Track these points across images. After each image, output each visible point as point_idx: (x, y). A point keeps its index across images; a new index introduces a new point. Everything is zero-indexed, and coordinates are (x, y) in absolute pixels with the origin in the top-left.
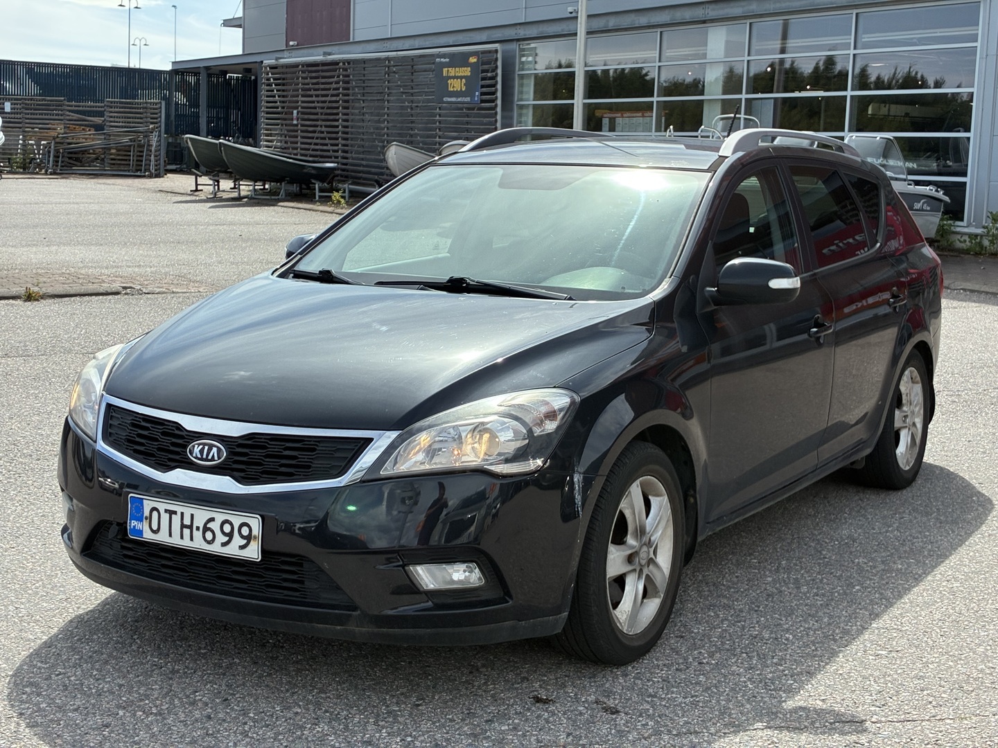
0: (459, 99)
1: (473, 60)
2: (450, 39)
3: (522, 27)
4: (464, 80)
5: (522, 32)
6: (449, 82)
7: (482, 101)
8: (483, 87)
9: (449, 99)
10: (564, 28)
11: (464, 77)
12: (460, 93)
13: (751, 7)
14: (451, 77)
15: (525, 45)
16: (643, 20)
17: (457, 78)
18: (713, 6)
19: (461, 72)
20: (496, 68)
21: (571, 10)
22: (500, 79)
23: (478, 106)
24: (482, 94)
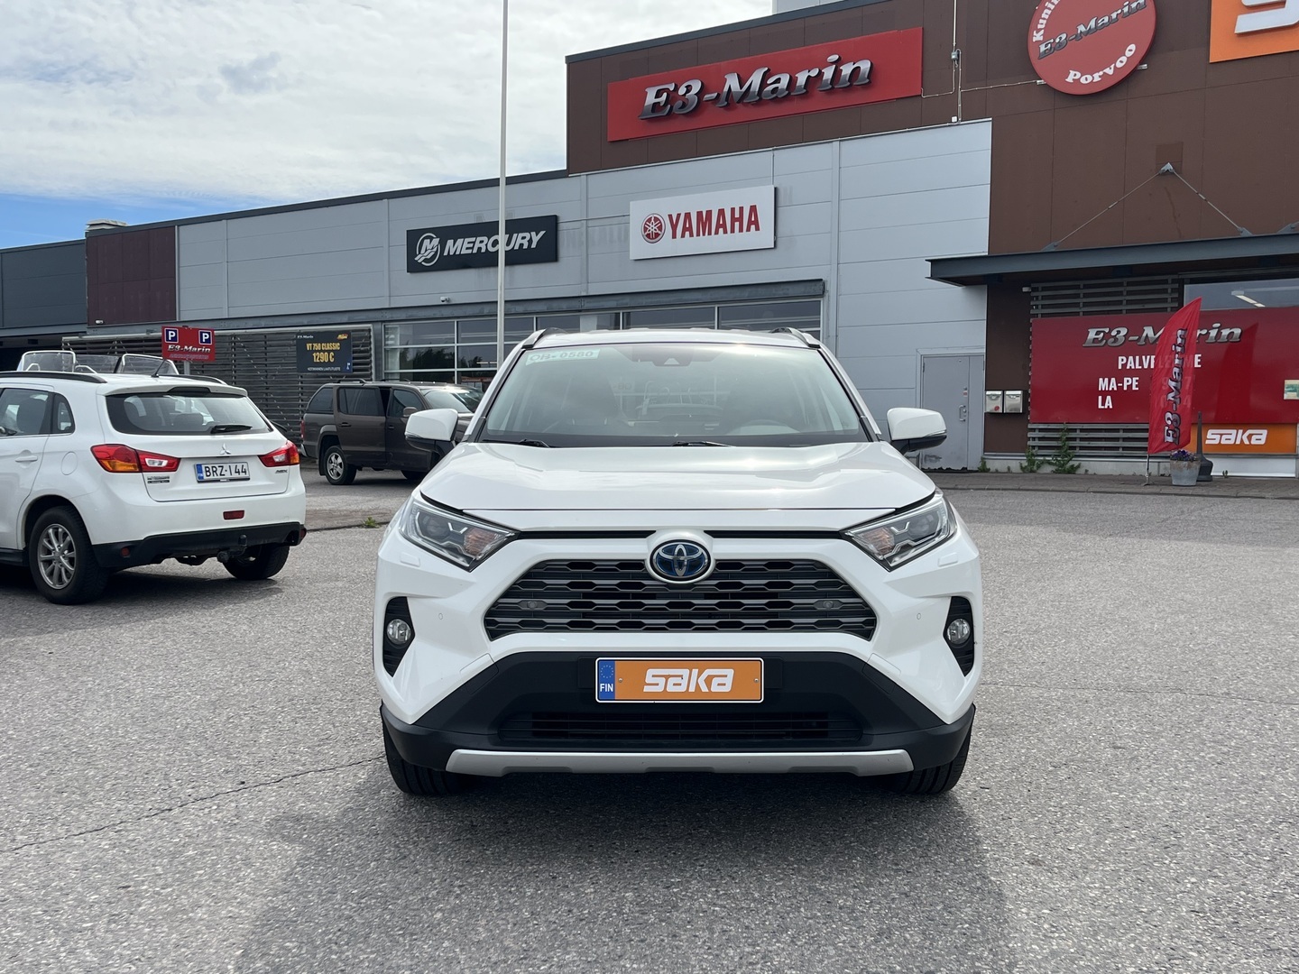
0: (327, 369)
1: (340, 337)
2: (305, 320)
3: (388, 311)
4: (332, 354)
5: (388, 316)
6: (314, 355)
7: (354, 370)
8: (354, 358)
9: (314, 369)
10: (437, 313)
11: (332, 351)
12: (329, 364)
13: (625, 301)
14: (316, 351)
15: (390, 325)
16: (520, 308)
17: (324, 351)
18: (589, 300)
19: (329, 346)
20: (370, 343)
21: (443, 298)
22: (373, 352)
23: (348, 374)
24: (354, 364)
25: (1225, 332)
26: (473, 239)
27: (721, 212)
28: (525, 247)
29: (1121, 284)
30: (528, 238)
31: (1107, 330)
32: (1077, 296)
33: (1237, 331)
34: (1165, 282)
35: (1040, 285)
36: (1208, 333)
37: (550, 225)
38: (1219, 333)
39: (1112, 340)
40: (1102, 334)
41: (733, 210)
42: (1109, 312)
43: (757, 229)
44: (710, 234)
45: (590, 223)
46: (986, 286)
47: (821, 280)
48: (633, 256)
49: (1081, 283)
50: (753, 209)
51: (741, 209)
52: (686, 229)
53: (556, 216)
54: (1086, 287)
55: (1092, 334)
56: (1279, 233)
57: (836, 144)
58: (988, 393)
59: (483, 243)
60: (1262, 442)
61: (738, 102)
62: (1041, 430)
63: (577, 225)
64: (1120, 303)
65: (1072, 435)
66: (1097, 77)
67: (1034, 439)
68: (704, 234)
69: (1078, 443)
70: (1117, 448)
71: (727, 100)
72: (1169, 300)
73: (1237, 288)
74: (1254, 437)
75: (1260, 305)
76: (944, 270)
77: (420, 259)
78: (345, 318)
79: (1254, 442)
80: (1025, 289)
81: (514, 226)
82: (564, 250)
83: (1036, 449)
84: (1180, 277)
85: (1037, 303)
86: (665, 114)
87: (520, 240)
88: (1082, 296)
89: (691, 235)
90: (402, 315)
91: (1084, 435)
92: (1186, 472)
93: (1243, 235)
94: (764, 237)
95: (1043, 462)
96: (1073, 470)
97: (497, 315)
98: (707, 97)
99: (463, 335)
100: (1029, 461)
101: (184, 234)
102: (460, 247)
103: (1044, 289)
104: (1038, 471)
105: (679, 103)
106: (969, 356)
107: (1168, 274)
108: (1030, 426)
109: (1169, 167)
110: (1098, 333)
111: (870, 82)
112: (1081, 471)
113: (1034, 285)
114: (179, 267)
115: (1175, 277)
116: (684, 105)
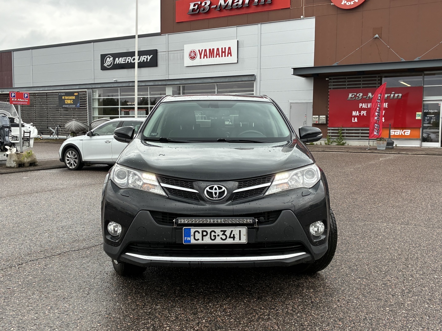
0: (70, 106)
1: (75, 94)
5: (94, 86)
6: (65, 101)
7: (80, 107)
9: (65, 106)
10: (112, 85)
11: (72, 99)
12: (71, 104)
13: (182, 82)
14: (66, 99)
15: (94, 90)
16: (143, 84)
17: (69, 99)
18: (169, 81)
19: (71, 98)
20: (86, 96)
21: (114, 80)
22: (87, 100)
23: (78, 108)
24: (80, 104)
25: (396, 95)
26: (125, 58)
27: (218, 49)
28: (145, 61)
29: (360, 78)
30: (146, 58)
31: (355, 94)
32: (345, 82)
33: (400, 95)
34: (376, 77)
35: (332, 78)
36: (390, 95)
37: (154, 53)
38: (394, 96)
39: (357, 97)
40: (354, 95)
41: (222, 48)
42: (356, 87)
43: (231, 56)
44: (214, 57)
45: (170, 53)
46: (313, 78)
47: (254, 75)
48: (185, 65)
49: (347, 77)
50: (229, 48)
51: (225, 48)
52: (205, 55)
53: (156, 50)
54: (348, 78)
55: (350, 95)
56: (415, 60)
57: (259, 25)
58: (314, 116)
59: (129, 59)
60: (409, 134)
61: (224, 9)
62: (332, 130)
63: (165, 53)
64: (360, 84)
65: (343, 132)
66: (352, 3)
67: (330, 133)
68: (211, 57)
69: (345, 135)
70: (359, 136)
71: (220, 8)
72: (377, 83)
73: (400, 79)
74: (406, 133)
75: (409, 86)
76: (298, 71)
77: (105, 65)
78: (77, 87)
79: (406, 134)
80: (327, 79)
81: (141, 53)
82: (160, 62)
83: (331, 137)
84: (381, 75)
85: (331, 84)
86: (197, 13)
87: (143, 58)
88: (347, 81)
89: (207, 58)
90: (99, 86)
91: (347, 132)
92: (382, 145)
93: (402, 61)
94: (233, 59)
95: (333, 141)
96: (343, 144)
97: (134, 86)
98: (212, 7)
99: (122, 94)
100: (328, 141)
101: (15, 54)
102: (120, 61)
103: (334, 79)
104: (332, 145)
105: (202, 9)
106: (307, 103)
107: (377, 74)
108: (328, 128)
109: (377, 36)
110: (352, 95)
111: (271, 3)
112: (346, 144)
113: (330, 78)
114: (13, 67)
115: (379, 75)
116: (204, 10)
